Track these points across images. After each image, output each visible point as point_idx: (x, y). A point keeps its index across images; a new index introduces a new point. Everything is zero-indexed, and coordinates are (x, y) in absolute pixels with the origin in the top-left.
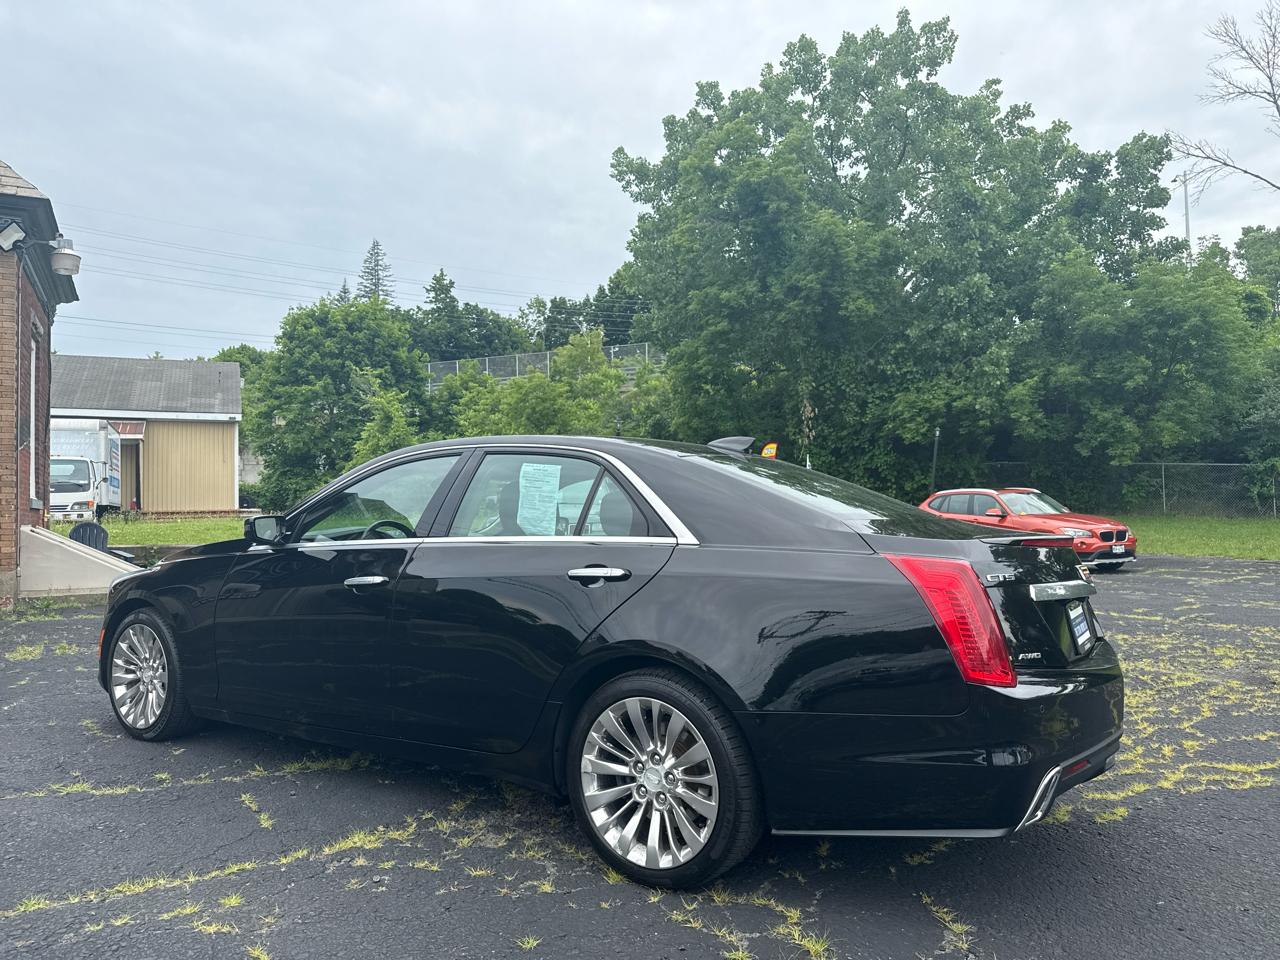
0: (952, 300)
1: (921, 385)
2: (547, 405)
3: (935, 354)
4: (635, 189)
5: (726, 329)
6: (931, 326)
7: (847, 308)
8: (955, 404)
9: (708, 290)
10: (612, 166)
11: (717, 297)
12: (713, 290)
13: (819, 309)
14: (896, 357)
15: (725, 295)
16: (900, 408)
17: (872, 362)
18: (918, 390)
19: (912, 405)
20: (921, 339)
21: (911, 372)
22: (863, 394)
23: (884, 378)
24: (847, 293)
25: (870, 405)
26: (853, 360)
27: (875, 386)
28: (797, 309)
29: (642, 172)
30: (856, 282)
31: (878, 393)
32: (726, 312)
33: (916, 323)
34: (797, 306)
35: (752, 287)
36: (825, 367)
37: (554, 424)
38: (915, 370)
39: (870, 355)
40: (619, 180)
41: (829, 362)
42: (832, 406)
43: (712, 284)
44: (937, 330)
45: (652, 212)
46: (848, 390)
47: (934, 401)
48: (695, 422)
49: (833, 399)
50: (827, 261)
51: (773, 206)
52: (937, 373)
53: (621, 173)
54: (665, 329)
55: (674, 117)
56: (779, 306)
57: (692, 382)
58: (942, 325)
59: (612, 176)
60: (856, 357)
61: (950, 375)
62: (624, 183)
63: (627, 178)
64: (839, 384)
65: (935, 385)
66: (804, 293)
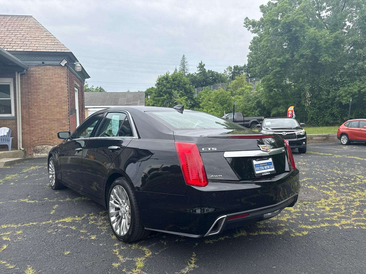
0: (361, 54)
1: (349, 84)
2: (224, 98)
3: (355, 73)
4: (252, 29)
5: (279, 70)
6: (353, 64)
7: (321, 60)
8: (362, 90)
9: (273, 58)
10: (244, 23)
11: (276, 60)
12: (274, 58)
13: (311, 61)
14: (340, 75)
15: (278, 59)
16: (341, 92)
17: (331, 77)
18: (348, 86)
19: (346, 91)
20: (349, 68)
21: (346, 80)
22: (328, 88)
23: (336, 83)
24: (322, 55)
25: (331, 92)
26: (325, 77)
27: (333, 86)
28: (303, 62)
29: (254, 24)
30: (325, 51)
31: (334, 88)
32: (279, 65)
33: (347, 63)
34: (303, 61)
35: (287, 56)
36: (315, 80)
37: (226, 104)
38: (347, 79)
39: (331, 75)
40: (246, 27)
41: (316, 79)
42: (317, 93)
43: (275, 56)
44: (356, 65)
45: (258, 36)
46: (323, 87)
47: (354, 90)
48: (270, 101)
49: (318, 91)
50: (314, 45)
51: (294, 29)
52: (356, 80)
53: (247, 25)
54: (260, 72)
55: (263, 5)
56: (297, 61)
57: (269, 88)
58: (357, 63)
59: (244, 26)
60: (326, 76)
61: (361, 80)
62: (248, 28)
63: (249, 26)
64: (320, 86)
65: (355, 84)
66: (305, 57)
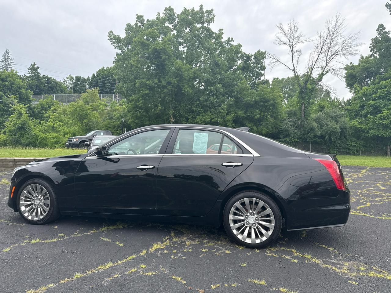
0: (212, 91)
1: (203, 114)
2: (84, 112)
3: (207, 106)
4: (115, 45)
5: (148, 93)
6: (206, 98)
7: (184, 90)
8: (212, 120)
9: (142, 80)
10: (108, 36)
11: (145, 83)
12: (144, 80)
13: (176, 90)
14: (196, 106)
15: (148, 82)
16: (198, 120)
17: (190, 107)
18: (202, 115)
19: (201, 120)
20: (204, 101)
21: (201, 110)
22: (187, 116)
23: (193, 111)
24: (184, 86)
25: (189, 119)
26: (185, 105)
27: (190, 114)
28: (170, 89)
29: (118, 40)
30: (186, 83)
31: (191, 116)
32: (148, 87)
33: (202, 96)
34: (170, 88)
35: (156, 81)
36: (177, 107)
37: (86, 119)
38: (202, 110)
39: (189, 105)
40: (110, 41)
41: (178, 106)
42: (178, 119)
43: (143, 78)
44: (208, 99)
45: (121, 53)
46: (183, 114)
47: (207, 119)
48: (137, 121)
49: (179, 117)
50: (179, 76)
51: (164, 57)
52: (208, 111)
53: (111, 39)
54: (127, 91)
55: (130, 24)
56: (164, 87)
57: (136, 108)
58: (209, 98)
59: (108, 40)
60: (186, 105)
61: (211, 112)
62: (112, 42)
63: (113, 41)
64: (181, 112)
65: (207, 115)
66: (172, 84)
